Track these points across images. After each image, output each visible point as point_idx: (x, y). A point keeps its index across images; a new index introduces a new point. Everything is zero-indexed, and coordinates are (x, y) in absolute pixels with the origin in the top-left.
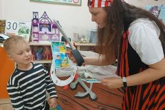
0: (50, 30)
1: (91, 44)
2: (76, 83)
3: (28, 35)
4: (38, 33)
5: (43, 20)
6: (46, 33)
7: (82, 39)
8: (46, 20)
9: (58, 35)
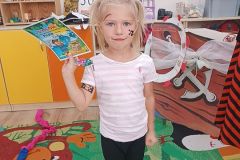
7: (191, 12)
9: (153, 8)
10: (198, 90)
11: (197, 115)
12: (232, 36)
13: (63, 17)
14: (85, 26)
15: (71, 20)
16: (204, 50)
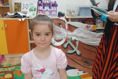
0: (50, 8)
1: (79, 17)
2: (67, 44)
3: (36, 12)
4: (42, 10)
5: (45, 1)
6: (47, 10)
7: (73, 14)
8: (48, 1)
9: (56, 11)
10: (73, 49)
11: (73, 60)
12: (89, 25)
13: (13, 14)
14: (23, 19)
15: (17, 16)
16: (75, 32)
